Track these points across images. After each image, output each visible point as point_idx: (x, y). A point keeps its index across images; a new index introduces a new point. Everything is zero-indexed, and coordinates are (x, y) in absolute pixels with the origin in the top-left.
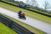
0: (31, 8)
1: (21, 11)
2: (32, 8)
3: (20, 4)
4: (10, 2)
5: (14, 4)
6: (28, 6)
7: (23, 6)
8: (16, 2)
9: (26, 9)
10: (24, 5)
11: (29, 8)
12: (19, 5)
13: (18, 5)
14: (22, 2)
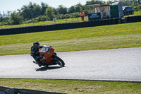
1: (37, 43)
3: (90, 12)
4: (52, 20)
5: (70, 21)
6: (124, 8)
7: (105, 14)
8: (73, 10)
9: (122, 22)
10: (108, 11)
11: (131, 12)
12: (90, 15)
13: (86, 19)
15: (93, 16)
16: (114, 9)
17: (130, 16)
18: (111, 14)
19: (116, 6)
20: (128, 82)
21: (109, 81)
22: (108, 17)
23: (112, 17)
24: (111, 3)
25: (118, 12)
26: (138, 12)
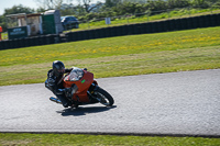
0: (83, 21)
2: (91, 17)
3: (11, 25)
6: (63, 19)
7: (33, 29)
10: (38, 24)
11: (75, 25)
13: (5, 37)
14: (16, 12)
15: (16, 32)
16: (49, 21)
17: (73, 31)
18: (44, 28)
19: (51, 16)
20: (69, 133)
21: (41, 133)
22: (39, 33)
23: (45, 33)
24: (43, 11)
25: (54, 24)
26: (86, 25)
